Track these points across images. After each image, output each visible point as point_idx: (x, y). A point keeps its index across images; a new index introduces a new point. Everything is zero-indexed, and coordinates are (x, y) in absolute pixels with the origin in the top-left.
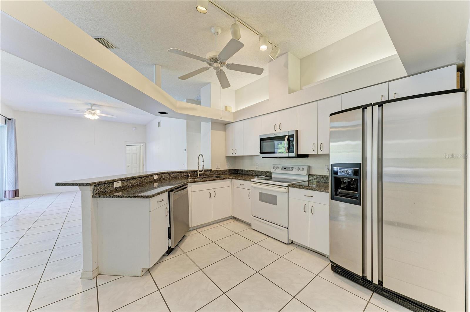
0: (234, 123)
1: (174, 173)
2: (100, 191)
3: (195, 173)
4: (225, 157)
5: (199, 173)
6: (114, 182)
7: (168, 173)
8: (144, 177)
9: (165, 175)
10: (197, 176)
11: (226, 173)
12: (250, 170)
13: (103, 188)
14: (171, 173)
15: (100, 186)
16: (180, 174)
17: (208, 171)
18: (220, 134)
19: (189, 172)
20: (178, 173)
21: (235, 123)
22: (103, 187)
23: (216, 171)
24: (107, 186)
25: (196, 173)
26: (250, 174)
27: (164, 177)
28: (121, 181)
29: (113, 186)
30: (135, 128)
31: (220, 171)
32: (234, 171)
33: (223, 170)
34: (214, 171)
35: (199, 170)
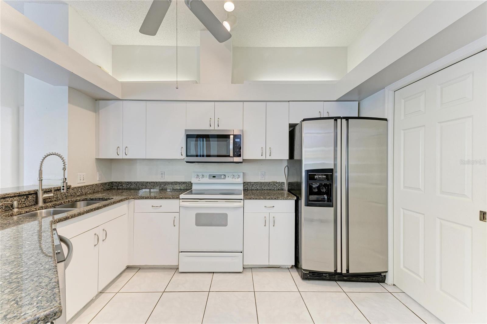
0: (121, 102)
4: (95, 159)
5: (41, 197)
11: (96, 189)
21: (124, 102)
23: (79, 187)
31: (86, 188)
32: (109, 186)
33: (92, 185)
34: (74, 188)
35: (43, 188)
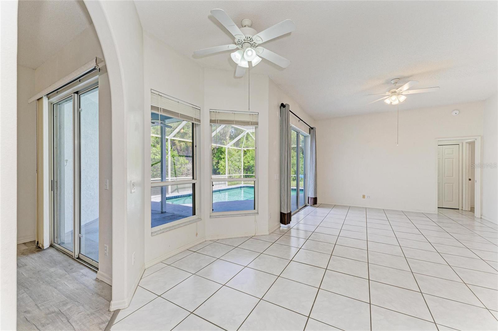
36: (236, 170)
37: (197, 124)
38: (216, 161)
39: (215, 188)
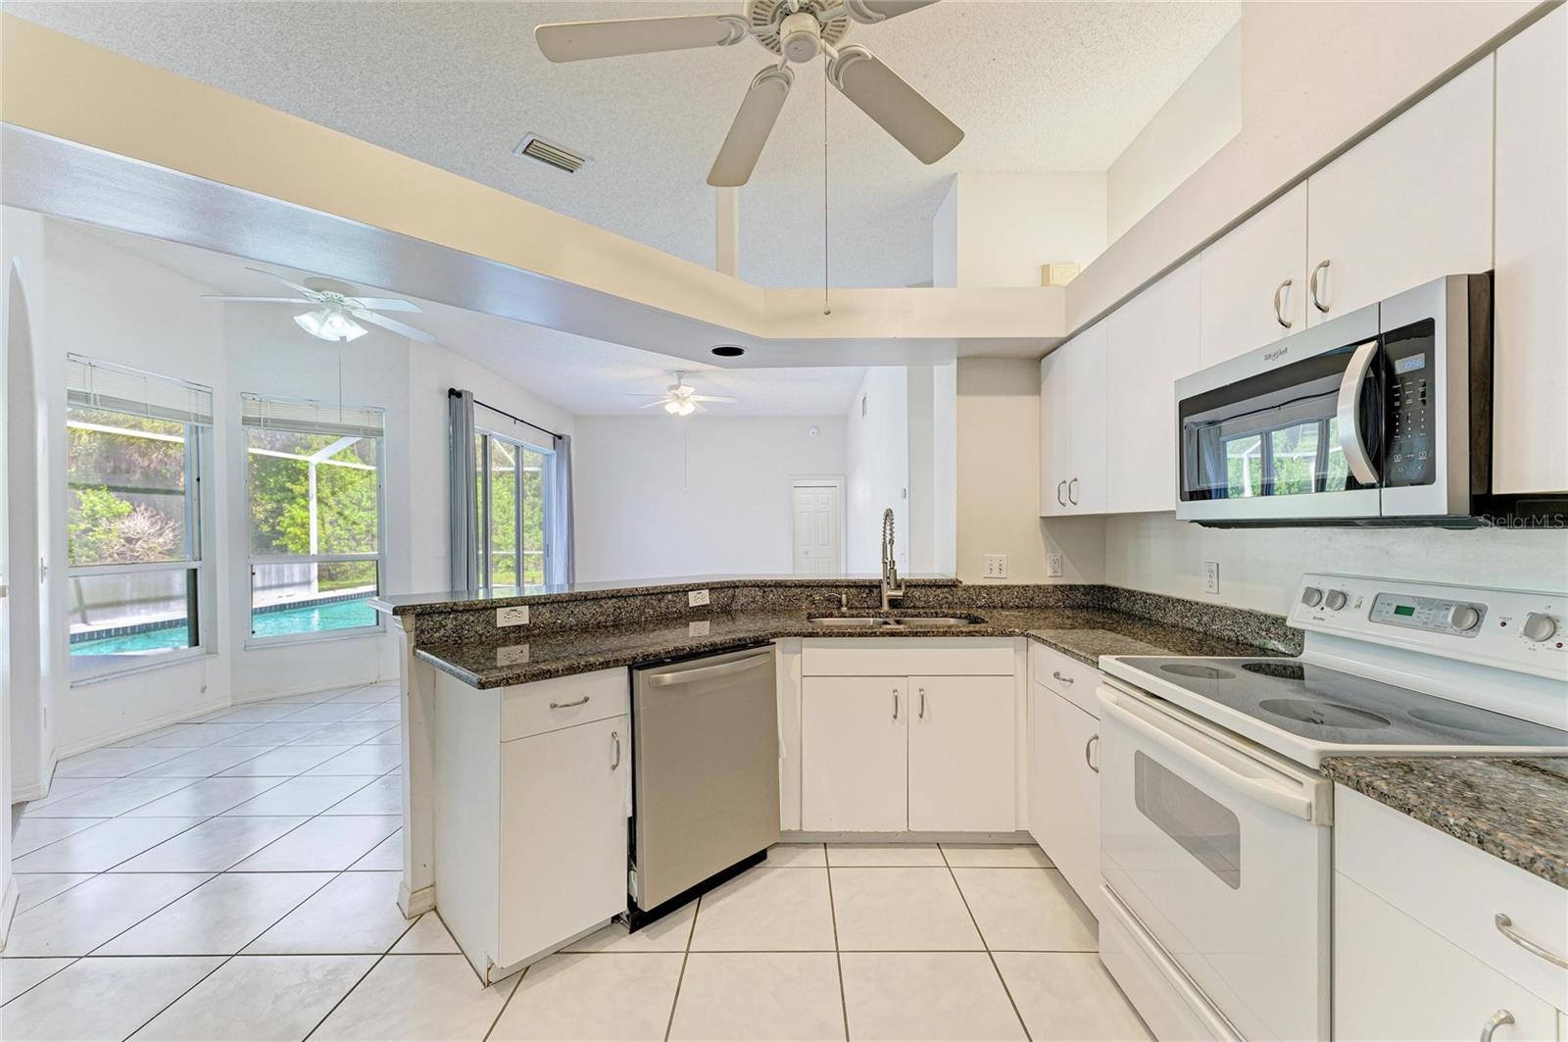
1: (778, 585)
2: (437, 635)
3: (871, 591)
4: (1038, 519)
5: (888, 592)
6: (495, 608)
7: (758, 586)
8: (642, 597)
9: (745, 591)
10: (881, 606)
11: (1039, 600)
12: (1168, 599)
13: (450, 626)
14: (770, 586)
15: (436, 618)
16: (808, 592)
17: (939, 587)
18: (1009, 410)
19: (846, 587)
20: (796, 586)
22: (450, 623)
23: (983, 587)
24: (468, 619)
25: (875, 591)
26: (1170, 620)
27: (743, 600)
28: (527, 607)
29: (491, 622)
30: (815, 431)
31: (1005, 592)
32: (1089, 597)
33: (1025, 588)
34: (969, 587)
35: (898, 578)
36: (357, 537)
37: (202, 428)
38: (269, 507)
39: (262, 599)
